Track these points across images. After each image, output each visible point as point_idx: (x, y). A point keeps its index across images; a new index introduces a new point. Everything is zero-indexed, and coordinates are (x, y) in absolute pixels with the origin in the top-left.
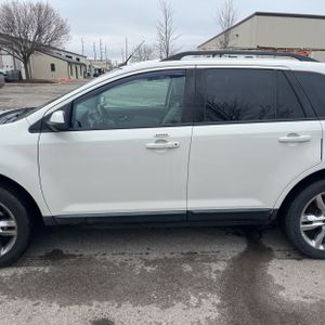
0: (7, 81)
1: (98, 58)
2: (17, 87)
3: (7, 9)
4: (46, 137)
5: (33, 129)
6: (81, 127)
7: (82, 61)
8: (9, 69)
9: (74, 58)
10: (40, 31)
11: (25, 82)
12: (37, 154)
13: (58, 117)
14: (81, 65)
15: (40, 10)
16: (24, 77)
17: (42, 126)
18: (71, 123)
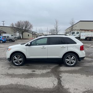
0: (18, 39)
1: (40, 33)
2: (20, 40)
3: (19, 22)
4: (28, 47)
5: (26, 46)
6: (32, 45)
7: (36, 33)
8: (18, 36)
9: (34, 33)
10: (26, 27)
11: (22, 39)
12: (26, 49)
13: (29, 44)
14: (36, 35)
15: (26, 22)
16: (21, 38)
17: (27, 45)
18: (31, 45)
